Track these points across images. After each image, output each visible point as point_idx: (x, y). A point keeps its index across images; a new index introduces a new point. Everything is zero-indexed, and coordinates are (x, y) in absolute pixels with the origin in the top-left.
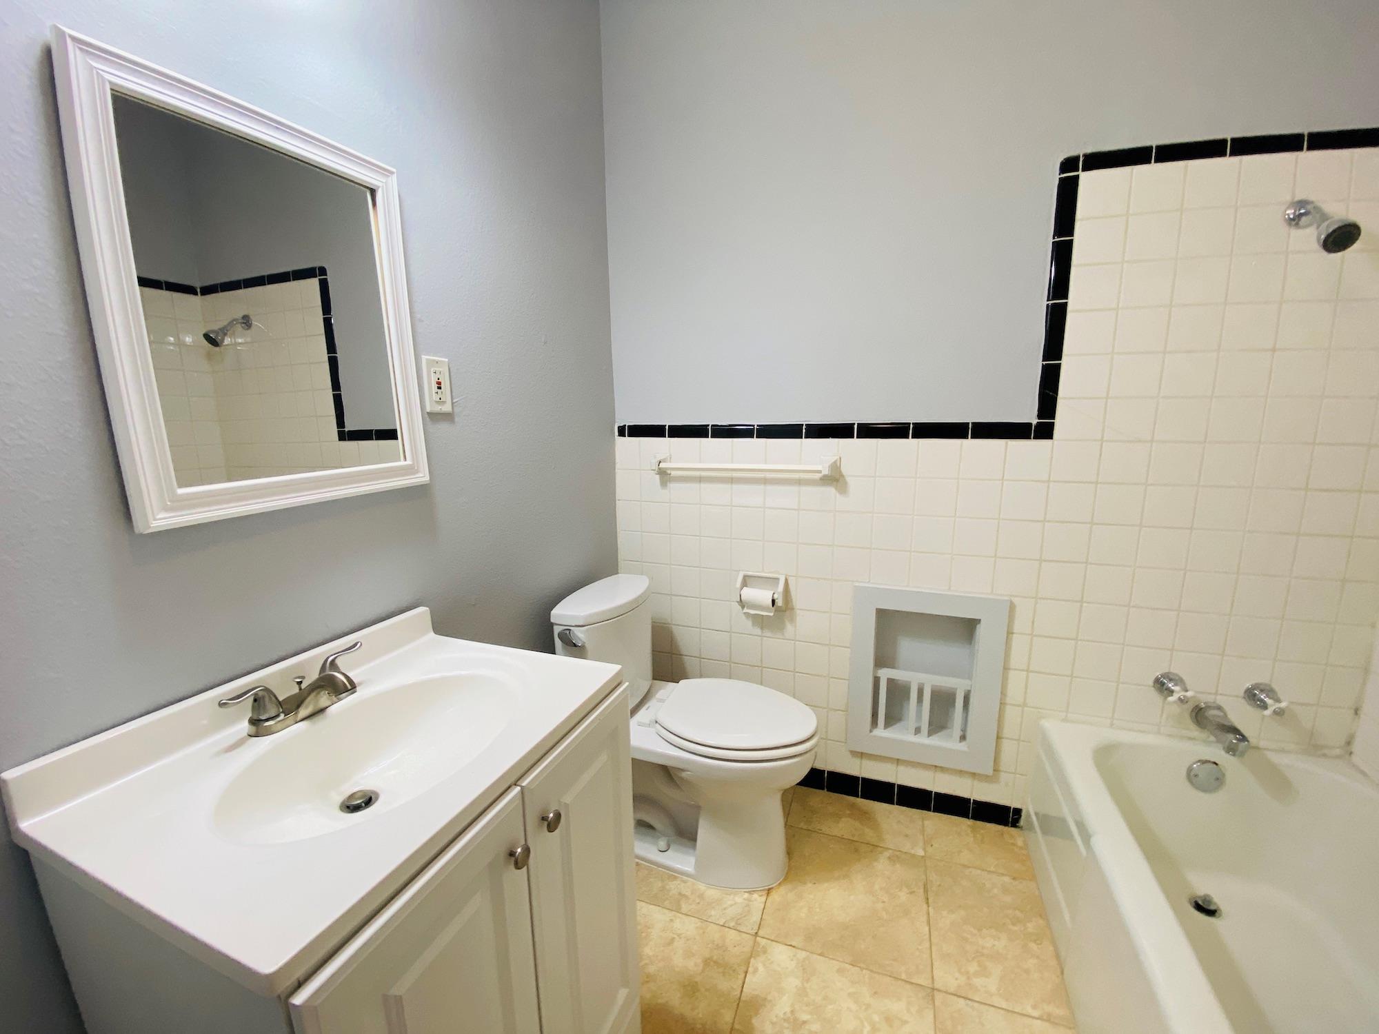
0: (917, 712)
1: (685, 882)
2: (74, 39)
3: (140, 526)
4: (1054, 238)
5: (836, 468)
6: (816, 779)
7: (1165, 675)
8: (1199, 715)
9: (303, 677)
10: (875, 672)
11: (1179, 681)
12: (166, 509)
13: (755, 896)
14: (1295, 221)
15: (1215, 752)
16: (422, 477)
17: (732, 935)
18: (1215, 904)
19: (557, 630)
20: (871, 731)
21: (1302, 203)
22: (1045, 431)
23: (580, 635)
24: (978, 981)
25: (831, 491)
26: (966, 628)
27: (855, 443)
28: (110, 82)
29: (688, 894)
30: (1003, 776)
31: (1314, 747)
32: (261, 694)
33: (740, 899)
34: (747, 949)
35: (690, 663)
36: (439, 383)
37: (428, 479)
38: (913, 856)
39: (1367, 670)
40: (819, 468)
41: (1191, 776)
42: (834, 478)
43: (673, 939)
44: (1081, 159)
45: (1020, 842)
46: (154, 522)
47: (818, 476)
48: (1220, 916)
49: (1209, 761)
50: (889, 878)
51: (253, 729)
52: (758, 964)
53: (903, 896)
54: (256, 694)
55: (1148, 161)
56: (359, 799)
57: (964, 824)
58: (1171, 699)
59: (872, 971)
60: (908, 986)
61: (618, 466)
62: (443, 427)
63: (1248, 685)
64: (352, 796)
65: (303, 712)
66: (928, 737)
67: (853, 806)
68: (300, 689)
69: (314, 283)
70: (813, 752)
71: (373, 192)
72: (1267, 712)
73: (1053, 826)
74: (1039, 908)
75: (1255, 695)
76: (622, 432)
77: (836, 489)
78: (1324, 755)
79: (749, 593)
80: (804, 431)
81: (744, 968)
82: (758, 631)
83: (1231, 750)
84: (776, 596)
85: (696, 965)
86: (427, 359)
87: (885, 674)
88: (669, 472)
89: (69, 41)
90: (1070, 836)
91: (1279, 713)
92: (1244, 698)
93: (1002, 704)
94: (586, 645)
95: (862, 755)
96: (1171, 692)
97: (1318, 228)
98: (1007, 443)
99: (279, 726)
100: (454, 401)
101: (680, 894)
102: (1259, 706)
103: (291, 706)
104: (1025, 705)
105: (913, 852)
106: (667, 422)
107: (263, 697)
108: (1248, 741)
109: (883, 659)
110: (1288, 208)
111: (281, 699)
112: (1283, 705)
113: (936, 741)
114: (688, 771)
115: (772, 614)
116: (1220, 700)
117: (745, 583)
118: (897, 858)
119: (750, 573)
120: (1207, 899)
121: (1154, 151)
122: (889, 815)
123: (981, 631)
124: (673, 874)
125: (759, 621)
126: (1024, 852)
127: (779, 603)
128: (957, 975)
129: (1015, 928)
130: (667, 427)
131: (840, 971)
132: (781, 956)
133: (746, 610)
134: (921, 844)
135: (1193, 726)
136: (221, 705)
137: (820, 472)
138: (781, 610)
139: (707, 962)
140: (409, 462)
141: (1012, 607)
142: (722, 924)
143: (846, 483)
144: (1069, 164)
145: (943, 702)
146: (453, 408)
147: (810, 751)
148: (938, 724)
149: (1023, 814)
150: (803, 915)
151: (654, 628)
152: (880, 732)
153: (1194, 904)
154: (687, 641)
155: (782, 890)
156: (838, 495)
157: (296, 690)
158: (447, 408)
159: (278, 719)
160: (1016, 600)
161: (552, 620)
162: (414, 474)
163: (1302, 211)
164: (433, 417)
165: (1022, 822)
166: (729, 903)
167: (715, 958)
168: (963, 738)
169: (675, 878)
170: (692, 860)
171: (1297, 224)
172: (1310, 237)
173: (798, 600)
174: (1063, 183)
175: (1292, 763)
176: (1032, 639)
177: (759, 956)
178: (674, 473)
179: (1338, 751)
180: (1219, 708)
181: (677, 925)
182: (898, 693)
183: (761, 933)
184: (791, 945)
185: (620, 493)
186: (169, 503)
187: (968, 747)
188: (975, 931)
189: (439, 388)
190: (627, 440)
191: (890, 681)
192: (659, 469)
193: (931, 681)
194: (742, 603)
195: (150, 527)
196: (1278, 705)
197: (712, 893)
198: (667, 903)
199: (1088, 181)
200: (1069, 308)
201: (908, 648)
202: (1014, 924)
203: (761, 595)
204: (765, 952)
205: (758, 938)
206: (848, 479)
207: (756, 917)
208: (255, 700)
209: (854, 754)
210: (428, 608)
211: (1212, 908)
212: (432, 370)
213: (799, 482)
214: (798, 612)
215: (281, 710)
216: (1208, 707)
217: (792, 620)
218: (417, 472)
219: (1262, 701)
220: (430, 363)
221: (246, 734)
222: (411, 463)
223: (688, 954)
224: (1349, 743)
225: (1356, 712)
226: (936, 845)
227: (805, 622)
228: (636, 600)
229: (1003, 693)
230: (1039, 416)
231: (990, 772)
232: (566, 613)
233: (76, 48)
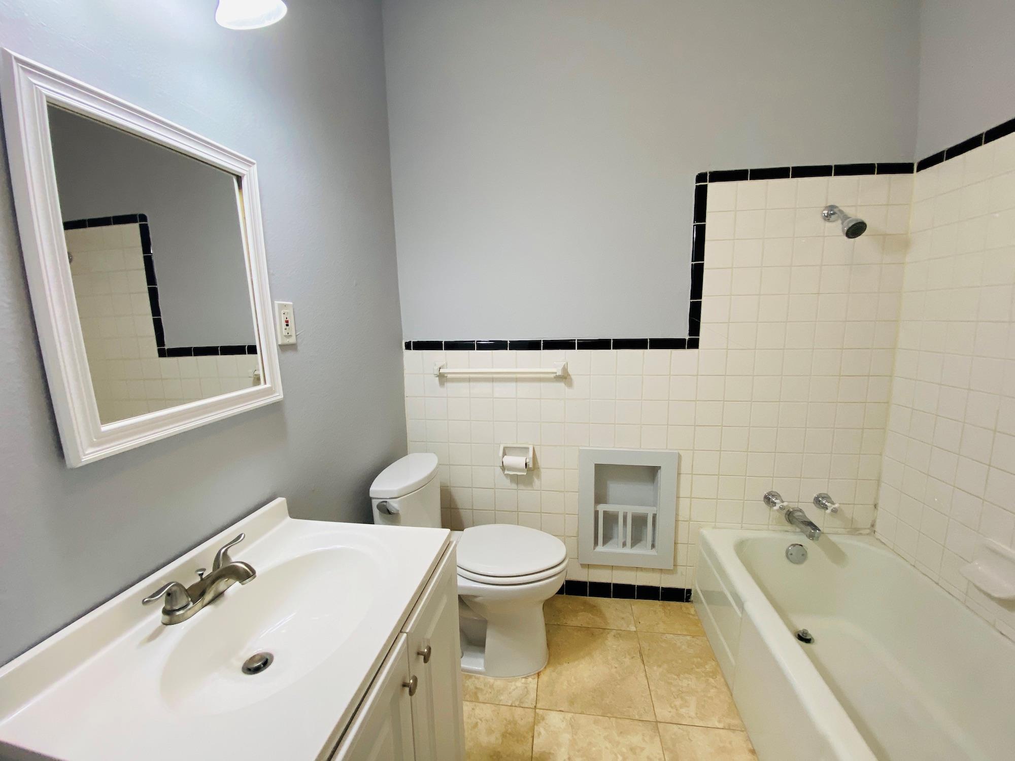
0: (623, 531)
1: (478, 678)
2: (18, 60)
3: (72, 461)
4: (694, 223)
5: (565, 369)
6: (572, 588)
7: (769, 493)
8: (791, 516)
9: (204, 570)
10: (595, 507)
11: (777, 496)
12: (92, 445)
13: (530, 679)
14: (827, 218)
15: (802, 539)
16: (278, 396)
17: (519, 711)
18: (810, 635)
19: (375, 503)
20: (594, 549)
21: (832, 207)
22: (694, 344)
23: (394, 505)
24: (683, 711)
25: (561, 385)
26: (653, 472)
27: (576, 353)
28: (47, 97)
29: (482, 687)
30: (680, 569)
31: (854, 531)
32: (175, 588)
33: (520, 683)
34: (531, 720)
35: (465, 515)
36: (287, 322)
37: (282, 397)
38: (630, 632)
39: (879, 481)
40: (554, 370)
41: (788, 555)
42: (564, 377)
43: (477, 723)
44: (708, 175)
45: (692, 611)
46: (84, 457)
47: (552, 376)
48: (814, 642)
49: (798, 544)
50: (616, 650)
51: (167, 618)
52: (540, 729)
53: (627, 661)
54: (170, 589)
55: (746, 179)
56: (257, 662)
57: (657, 604)
58: (775, 508)
59: (616, 717)
60: (640, 724)
61: (405, 372)
62: (290, 354)
63: (815, 495)
64: (252, 659)
65: (208, 597)
66: (623, 547)
67: (585, 603)
68: (201, 578)
70: (566, 570)
71: (239, 179)
72: (828, 511)
73: (715, 598)
74: (710, 654)
75: (820, 501)
76: (408, 346)
77: (565, 384)
78: (861, 534)
79: (509, 460)
80: (542, 345)
81: (531, 734)
82: (514, 486)
83: (811, 536)
84: (528, 461)
85: (497, 739)
86: (279, 304)
87: (602, 508)
88: (446, 375)
89: (14, 62)
90: (730, 605)
91: (835, 511)
92: (814, 503)
93: (677, 521)
94: (399, 512)
95: (588, 566)
96: (775, 504)
97: (842, 223)
98: (671, 352)
99: (190, 613)
100: (297, 334)
101: (476, 688)
102: (823, 508)
103: (198, 593)
104: (690, 520)
105: (628, 629)
106: (444, 339)
107: (175, 592)
108: (819, 530)
109: (600, 498)
110: (824, 210)
111: (187, 588)
112: (836, 506)
113: (638, 550)
114: (479, 596)
115: (525, 474)
116: (801, 506)
117: (504, 454)
118: (619, 635)
119: (509, 445)
120: (805, 632)
121: (749, 173)
122: (610, 605)
123: (662, 475)
124: (469, 674)
125: (516, 479)
126: (697, 618)
127: (531, 465)
128: (670, 709)
129: (697, 670)
130: (443, 343)
131: (596, 722)
132: (555, 720)
133: (506, 472)
134: (633, 622)
135: (786, 523)
136: (144, 603)
137: (556, 373)
138: (532, 469)
139: (504, 735)
140: (268, 385)
141: (680, 456)
142: (510, 704)
143: (571, 379)
144: (701, 177)
145: (639, 522)
146: (297, 340)
147: (562, 571)
148: (636, 539)
149: (692, 592)
150: (565, 687)
151: (441, 491)
152: (600, 548)
153: (797, 636)
154: (462, 498)
155: (548, 671)
156: (566, 388)
157: (198, 579)
158: (292, 340)
159: (189, 607)
160: (681, 452)
161: (371, 495)
162: (272, 394)
163: (832, 212)
164: (283, 348)
165: (692, 598)
166: (513, 688)
167: (510, 730)
168: (653, 546)
169: (470, 677)
170: (482, 661)
171: (829, 220)
172: (837, 228)
173: (542, 462)
174: (698, 188)
175: (843, 541)
176: (692, 477)
177: (539, 722)
178: (449, 376)
179: (868, 531)
180: (801, 511)
181: (477, 711)
182: (610, 520)
183: (539, 706)
184: (560, 711)
185: (407, 392)
186: (95, 440)
187: (657, 552)
188: (676, 677)
189: (287, 325)
190: (413, 352)
191: (605, 512)
192: (440, 373)
193: (632, 509)
194: (503, 468)
195: (81, 462)
196: (834, 506)
197: (499, 683)
198: (467, 696)
199: (713, 188)
200: (705, 267)
201: (615, 489)
202: (698, 668)
203: (517, 461)
204: (543, 719)
205: (537, 710)
206: (573, 377)
207: (533, 695)
208: (169, 594)
209: (583, 566)
210: (284, 499)
211: (808, 637)
212: (282, 312)
213: (540, 380)
214: (542, 470)
215: (190, 599)
216: (795, 510)
217: (539, 476)
218: (274, 392)
219: (823, 504)
220: (282, 307)
221: (160, 624)
222: (270, 386)
223: (490, 731)
224: (873, 526)
225: (875, 506)
226: (642, 622)
227: (547, 476)
228: (431, 473)
229: (677, 515)
230: (690, 334)
231: (672, 568)
232: (381, 488)
233: (19, 67)
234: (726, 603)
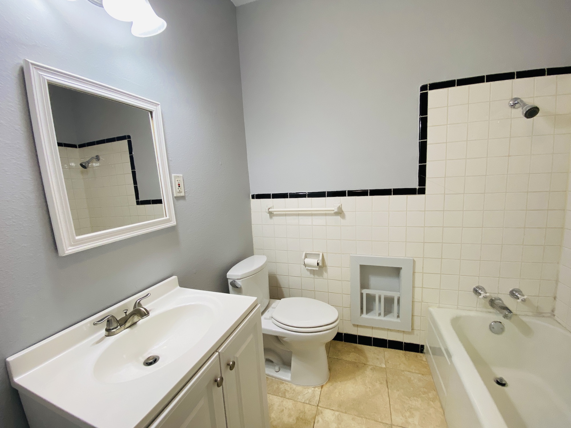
0: (379, 306)
1: (287, 384)
2: (32, 64)
3: (61, 253)
4: (420, 116)
5: (340, 208)
6: (340, 337)
7: (478, 287)
8: (492, 302)
9: (127, 310)
10: (361, 291)
11: (482, 289)
12: (71, 245)
13: (316, 389)
14: (513, 106)
15: (500, 318)
16: (173, 223)
17: (308, 407)
18: (505, 381)
19: (230, 281)
20: (361, 316)
21: (516, 99)
22: (422, 191)
23: (239, 283)
24: (410, 420)
25: (339, 217)
26: (396, 271)
27: (347, 198)
28: (47, 80)
29: (289, 389)
30: (416, 332)
31: (539, 314)
32: (110, 318)
33: (310, 390)
34: (314, 412)
35: (285, 291)
36: (179, 185)
37: (176, 224)
38: (381, 368)
39: (557, 281)
40: (333, 209)
41: (491, 328)
42: (340, 213)
43: (283, 410)
44: (428, 86)
45: (424, 359)
46: (67, 251)
47: (333, 212)
48: (507, 385)
49: (498, 322)
50: (371, 377)
51: (107, 333)
52: (319, 418)
53: (378, 385)
54: (108, 318)
55: (454, 86)
56: (151, 360)
57: (401, 352)
58: (480, 297)
59: (366, 418)
60: (381, 424)
61: (252, 211)
62: (181, 202)
63: (511, 289)
64: (148, 358)
65: (128, 325)
66: (384, 317)
67: (355, 347)
68: (126, 315)
69: (125, 142)
70: (337, 326)
71: (151, 113)
72: (519, 301)
73: (437, 352)
74: (433, 387)
75: (514, 293)
76: (253, 197)
77: (341, 217)
78: (544, 316)
79: (308, 261)
80: (326, 194)
81: (313, 420)
82: (312, 276)
83: (505, 316)
84: (319, 262)
85: (293, 420)
86: (174, 176)
87: (365, 292)
88: (273, 212)
89: (30, 65)
90: (443, 355)
91: (524, 301)
92: (510, 295)
93: (413, 302)
94: (242, 287)
95: (357, 326)
96: (480, 294)
97: (522, 109)
98: (407, 197)
99: (118, 331)
100: (185, 191)
101: (285, 390)
102: (516, 298)
103: (122, 322)
104: (422, 301)
105: (380, 366)
106: (271, 192)
107: (111, 320)
108: (512, 313)
109: (364, 285)
110: (511, 101)
111: (118, 320)
112: (525, 297)
113: (388, 318)
114: (286, 338)
115: (317, 269)
116: (500, 296)
117: (306, 257)
118: (374, 369)
119: (308, 252)
120: (501, 379)
121: (456, 82)
122: (370, 351)
123: (402, 272)
124: (282, 381)
125: (313, 272)
126: (426, 363)
127: (320, 264)
128: (401, 417)
129: (424, 396)
130: (271, 195)
131: (353, 419)
132: (328, 415)
133: (307, 268)
134: (384, 361)
135: (490, 307)
136: (94, 324)
137: (334, 210)
138: (321, 267)
139: (297, 419)
140: (168, 217)
141: (414, 261)
142: (303, 402)
143: (344, 214)
144: (424, 88)
145: (389, 302)
146: (185, 194)
148: (388, 311)
149: (425, 347)
150: (337, 396)
151: (269, 276)
152: (364, 316)
153: (496, 381)
154: (283, 281)
155: (328, 385)
156: (341, 219)
157: (124, 315)
158: (182, 194)
159: (118, 328)
160: (415, 259)
161: (228, 277)
162: (170, 222)
163: (516, 102)
164: (177, 198)
165: (425, 351)
166: (306, 392)
167: (301, 416)
168: (398, 317)
169: (283, 383)
170: (290, 375)
171: (514, 107)
172: (519, 112)
173: (328, 262)
174: (422, 95)
175: (530, 320)
176: (423, 275)
177: (319, 414)
178: (275, 213)
179: (549, 315)
180: (500, 299)
181: (284, 403)
182: (371, 299)
183: (320, 405)
184: (332, 410)
185: (253, 222)
186: (72, 243)
187: (400, 320)
188: (408, 399)
189: (179, 187)
190: (255, 200)
191: (367, 295)
192: (269, 211)
193: (384, 293)
194: (305, 265)
195: (65, 254)
196: (523, 297)
197: (299, 388)
198: (280, 394)
199: (432, 94)
200: (428, 143)
201: (374, 280)
202: (423, 394)
203: (313, 261)
204: (322, 413)
205: (319, 407)
206: (345, 213)
207: (317, 398)
208: (108, 321)
209: (354, 325)
210: (176, 277)
211: (504, 383)
212: (176, 180)
213: (326, 215)
214: (328, 267)
215: (119, 324)
216: (496, 299)
217: (326, 271)
218: (171, 221)
219: (517, 296)
220: (175, 177)
221: (104, 336)
223: (290, 416)
224: (553, 311)
225: (555, 298)
226: (390, 362)
227: (331, 271)
228: (262, 266)
229: (413, 298)
230: (419, 185)
231: (410, 330)
232: (233, 274)
233: (33, 67)
234: (441, 354)
